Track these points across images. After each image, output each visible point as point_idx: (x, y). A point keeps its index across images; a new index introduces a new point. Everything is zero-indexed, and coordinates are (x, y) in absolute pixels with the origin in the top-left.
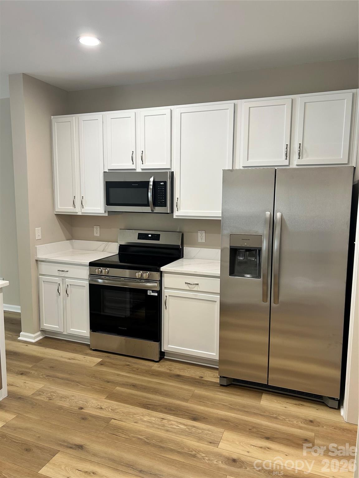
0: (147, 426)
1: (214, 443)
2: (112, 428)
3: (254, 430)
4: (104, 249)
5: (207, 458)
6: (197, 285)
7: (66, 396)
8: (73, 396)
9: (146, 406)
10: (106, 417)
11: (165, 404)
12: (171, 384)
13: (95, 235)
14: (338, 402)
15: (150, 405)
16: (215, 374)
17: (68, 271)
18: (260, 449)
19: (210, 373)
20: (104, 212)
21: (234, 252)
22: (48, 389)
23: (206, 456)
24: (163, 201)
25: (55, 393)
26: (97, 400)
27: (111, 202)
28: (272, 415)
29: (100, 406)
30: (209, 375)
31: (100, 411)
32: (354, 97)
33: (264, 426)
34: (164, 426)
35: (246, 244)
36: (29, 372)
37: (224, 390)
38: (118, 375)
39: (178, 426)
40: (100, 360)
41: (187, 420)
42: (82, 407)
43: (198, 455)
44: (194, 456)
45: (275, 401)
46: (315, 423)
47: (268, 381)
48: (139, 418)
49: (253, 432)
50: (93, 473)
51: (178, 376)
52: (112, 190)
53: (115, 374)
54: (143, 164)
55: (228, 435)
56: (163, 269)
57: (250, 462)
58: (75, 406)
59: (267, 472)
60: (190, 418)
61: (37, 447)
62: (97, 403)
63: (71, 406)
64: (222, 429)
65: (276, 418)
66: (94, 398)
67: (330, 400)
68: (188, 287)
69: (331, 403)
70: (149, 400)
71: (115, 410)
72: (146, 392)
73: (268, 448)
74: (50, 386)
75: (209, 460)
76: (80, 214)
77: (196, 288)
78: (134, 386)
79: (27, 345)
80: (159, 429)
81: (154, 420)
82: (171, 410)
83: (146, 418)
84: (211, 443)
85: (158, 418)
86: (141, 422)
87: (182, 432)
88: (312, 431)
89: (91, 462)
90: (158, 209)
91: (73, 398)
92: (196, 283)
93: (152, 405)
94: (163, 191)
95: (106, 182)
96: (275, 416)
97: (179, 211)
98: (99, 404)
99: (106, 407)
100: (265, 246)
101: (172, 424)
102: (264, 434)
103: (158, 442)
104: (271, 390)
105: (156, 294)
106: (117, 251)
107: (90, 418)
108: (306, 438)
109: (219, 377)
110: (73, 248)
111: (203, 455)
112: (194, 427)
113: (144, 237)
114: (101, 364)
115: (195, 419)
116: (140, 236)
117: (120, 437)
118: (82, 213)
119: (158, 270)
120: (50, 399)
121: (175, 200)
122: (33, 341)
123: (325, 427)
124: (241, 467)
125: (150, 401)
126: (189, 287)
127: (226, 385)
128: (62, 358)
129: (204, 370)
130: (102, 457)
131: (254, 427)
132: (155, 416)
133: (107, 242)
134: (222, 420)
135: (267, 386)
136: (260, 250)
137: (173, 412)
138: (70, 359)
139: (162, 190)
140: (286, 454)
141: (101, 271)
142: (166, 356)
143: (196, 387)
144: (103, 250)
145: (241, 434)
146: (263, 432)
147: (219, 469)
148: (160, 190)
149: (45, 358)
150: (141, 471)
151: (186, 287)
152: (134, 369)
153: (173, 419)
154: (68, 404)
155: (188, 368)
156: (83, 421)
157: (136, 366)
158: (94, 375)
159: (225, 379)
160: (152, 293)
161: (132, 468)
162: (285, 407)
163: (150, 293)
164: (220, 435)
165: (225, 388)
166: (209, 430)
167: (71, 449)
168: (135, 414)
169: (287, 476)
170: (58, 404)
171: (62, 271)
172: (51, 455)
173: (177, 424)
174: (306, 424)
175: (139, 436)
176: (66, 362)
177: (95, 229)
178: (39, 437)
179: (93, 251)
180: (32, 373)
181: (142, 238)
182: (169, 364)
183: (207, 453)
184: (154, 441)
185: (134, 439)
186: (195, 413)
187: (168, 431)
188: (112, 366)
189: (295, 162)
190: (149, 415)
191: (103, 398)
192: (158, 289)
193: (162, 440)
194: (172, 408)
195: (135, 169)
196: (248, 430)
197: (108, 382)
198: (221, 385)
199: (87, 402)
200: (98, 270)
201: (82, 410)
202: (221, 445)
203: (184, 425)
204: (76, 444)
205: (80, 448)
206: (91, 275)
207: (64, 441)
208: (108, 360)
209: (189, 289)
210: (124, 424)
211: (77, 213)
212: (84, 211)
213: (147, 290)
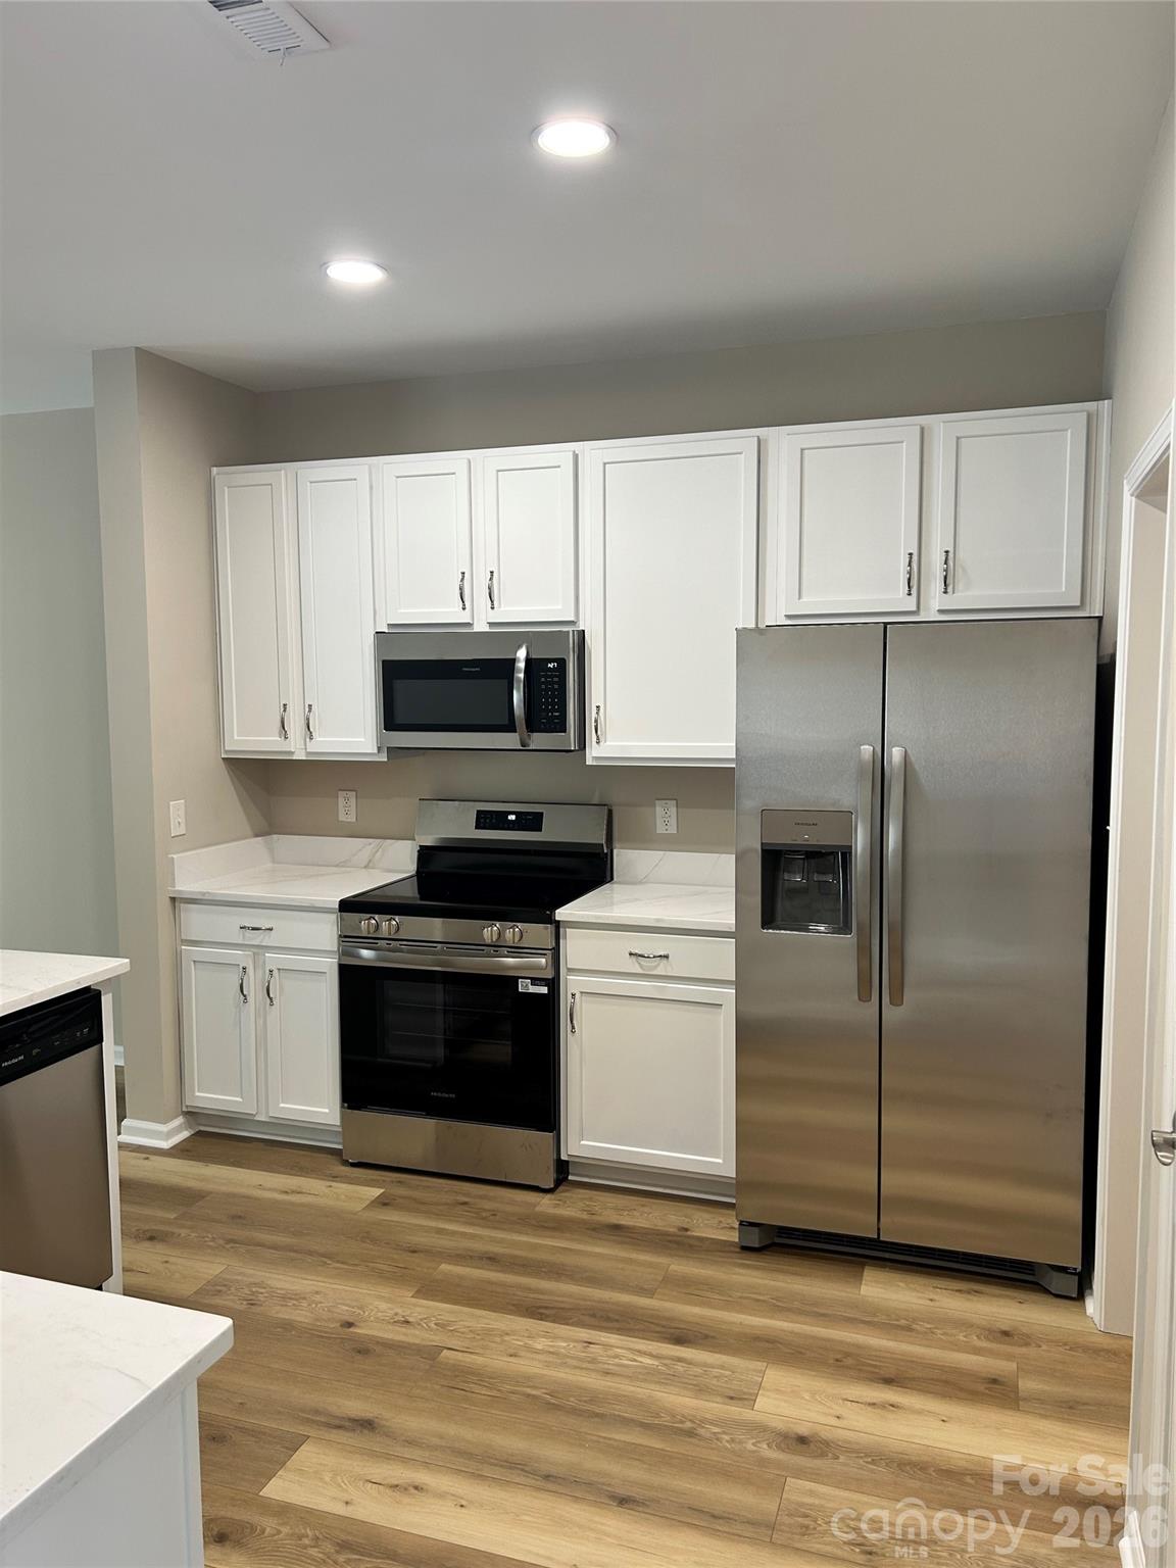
0: (548, 1365)
1: (740, 1399)
2: (449, 1373)
3: (849, 1361)
4: (370, 861)
5: (727, 1437)
6: (664, 961)
7: (296, 1294)
8: (317, 1293)
9: (536, 1311)
10: (424, 1343)
11: (589, 1303)
12: (598, 1250)
13: (342, 817)
14: (1076, 1278)
15: (546, 1308)
16: (722, 1219)
17: (271, 929)
18: (869, 1409)
19: (706, 1216)
20: (376, 751)
21: (774, 860)
22: (239, 1278)
23: (724, 1433)
24: (557, 717)
25: (265, 1288)
26: (389, 1300)
27: (399, 720)
28: (897, 1320)
29: (403, 1317)
30: (706, 1222)
31: (404, 1330)
32: (1091, 422)
33: (876, 1350)
34: (593, 1361)
35: (808, 838)
36: (173, 1233)
37: (752, 1260)
38: (440, 1231)
39: (635, 1360)
40: (377, 1192)
41: (659, 1344)
42: (351, 1321)
43: (702, 1431)
44: (691, 1433)
45: (901, 1284)
46: (1016, 1338)
47: (879, 1229)
48: (521, 1343)
49: (848, 1367)
50: (416, 1488)
51: (617, 1228)
52: (401, 685)
53: (429, 1230)
54: (493, 608)
55: (776, 1376)
56: (562, 913)
57: (845, 1441)
58: (329, 1320)
59: (896, 1465)
60: (666, 1338)
61: (243, 1430)
62: (392, 1309)
63: (317, 1320)
64: (759, 1363)
65: (909, 1329)
66: (381, 1298)
67: (1055, 1274)
68: (637, 965)
69: (1058, 1282)
70: (541, 1297)
71: (448, 1325)
72: (529, 1275)
73: (893, 1406)
74: (242, 1270)
75: (733, 1441)
76: (300, 756)
77: (662, 968)
78: (492, 1260)
79: (147, 1158)
80: (582, 1368)
81: (564, 1348)
82: (608, 1319)
83: (540, 1344)
84: (732, 1398)
85: (576, 1341)
86: (529, 1355)
87: (649, 1375)
88: (1010, 1357)
89: (404, 1461)
90: (539, 740)
91: (318, 1298)
92: (662, 953)
93: (552, 1308)
94: (555, 686)
95: (383, 662)
96: (903, 1322)
97: (601, 743)
98: (400, 1311)
99: (421, 1320)
100: (861, 842)
101: (617, 1356)
102: (877, 1371)
103: (585, 1402)
104: (887, 1255)
105: (544, 990)
106: (410, 867)
107: (378, 1349)
108: (994, 1377)
109: (736, 1225)
110: (274, 861)
111: (716, 1430)
112: (680, 1360)
113: (494, 821)
114: (383, 1202)
115: (679, 1340)
116: (482, 820)
117: (474, 1395)
118: (309, 754)
119: (550, 920)
120: (252, 1304)
121: (591, 713)
122: (166, 1145)
123: (1044, 1347)
124: (823, 1455)
125: (546, 1297)
126: (641, 966)
127: (757, 1246)
128: (264, 1189)
129: (689, 1209)
130: (435, 1448)
131: (847, 1355)
132: (566, 1338)
133: (379, 840)
134: (757, 1338)
135: (876, 1244)
136: (847, 854)
137: (616, 1325)
138: (286, 1192)
139: (552, 682)
140: (945, 1419)
141: (378, 926)
142: (573, 1174)
143: (671, 1255)
144: (365, 864)
145: (813, 1373)
146: (875, 1366)
147: (763, 1462)
148: (546, 683)
149: (211, 1193)
150: (547, 1477)
151: (633, 966)
152: (484, 1214)
153: (619, 1343)
154: (309, 1314)
155: (643, 1206)
156: (359, 1357)
157: (488, 1205)
158: (365, 1234)
159: (756, 1230)
160: (530, 987)
161: (522, 1470)
162: (931, 1300)
163: (525, 987)
164: (756, 1378)
165: (753, 1255)
166: (722, 1367)
167: (341, 1432)
168: (507, 1334)
169: (951, 1472)
170: (280, 1315)
171: (253, 929)
172: (286, 1448)
173: (631, 1356)
174: (992, 1342)
175: (529, 1391)
176: (276, 1202)
177: (341, 801)
178: (241, 1404)
179: (337, 866)
180: (183, 1235)
181: (487, 826)
182: (587, 1196)
183: (726, 1424)
184: (572, 1399)
185: (514, 1397)
186: (677, 1325)
187: (608, 1373)
188: (416, 1206)
189: (935, 605)
190: (547, 1335)
191: (407, 1294)
192: (549, 975)
193: (594, 1397)
194: (611, 1315)
195: (469, 625)
196: (832, 1361)
197: (414, 1252)
198: (744, 1248)
199: (361, 1308)
200: (365, 923)
201: (351, 1330)
202: (760, 1403)
203: (651, 1355)
204: (353, 1416)
205: (365, 1427)
206: (344, 937)
207: (317, 1412)
208: (401, 1191)
209: (642, 972)
210: (479, 1360)
211: (293, 753)
212: (313, 747)
213: (516, 979)
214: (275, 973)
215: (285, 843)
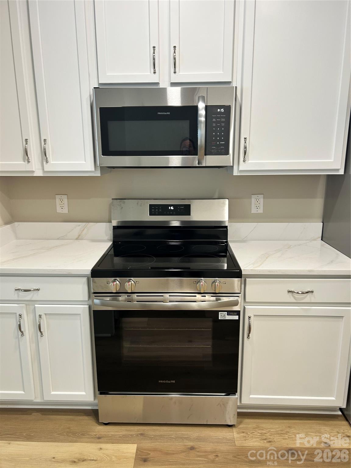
4: (79, 235)
6: (310, 294)
13: (59, 210)
17: (38, 290)
20: (93, 169)
24: (222, 145)
27: (112, 149)
40: (133, 448)
52: (113, 125)
54: (175, 72)
68: (292, 298)
76: (39, 173)
90: (210, 160)
92: (309, 290)
94: (223, 124)
95: (100, 108)
105: (236, 317)
110: (17, 238)
113: (160, 210)
114: (142, 459)
116: (153, 210)
118: (44, 172)
121: (240, 143)
126: (295, 298)
129: (314, 426)
133: (84, 224)
139: (220, 122)
141: (122, 285)
144: (76, 237)
148: (216, 122)
151: (290, 298)
160: (227, 316)
171: (25, 290)
177: (58, 201)
179: (58, 239)
181: (157, 213)
195: (157, 84)
206: (92, 293)
209: (295, 301)
211: (33, 172)
212: (47, 168)
213: (217, 312)
214: (44, 317)
215: (22, 227)
